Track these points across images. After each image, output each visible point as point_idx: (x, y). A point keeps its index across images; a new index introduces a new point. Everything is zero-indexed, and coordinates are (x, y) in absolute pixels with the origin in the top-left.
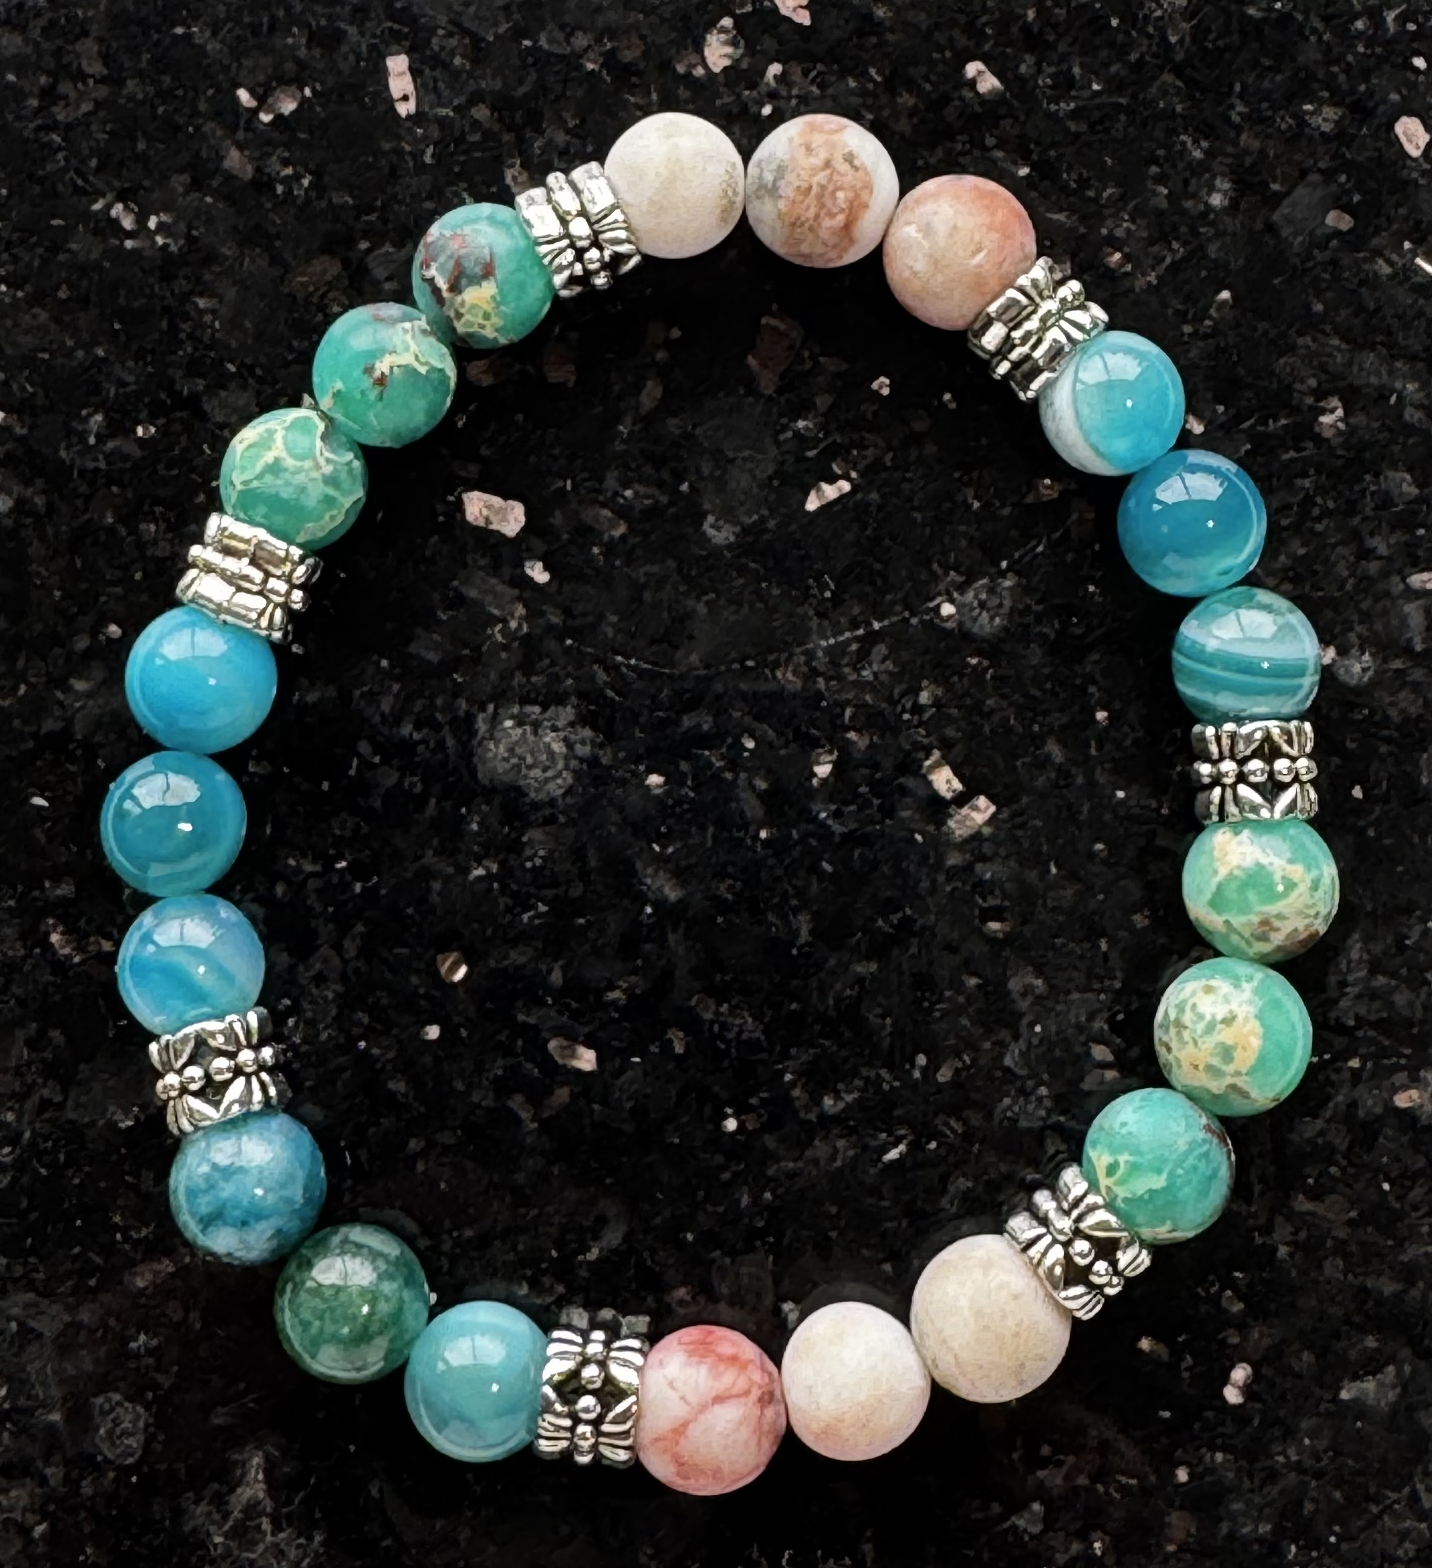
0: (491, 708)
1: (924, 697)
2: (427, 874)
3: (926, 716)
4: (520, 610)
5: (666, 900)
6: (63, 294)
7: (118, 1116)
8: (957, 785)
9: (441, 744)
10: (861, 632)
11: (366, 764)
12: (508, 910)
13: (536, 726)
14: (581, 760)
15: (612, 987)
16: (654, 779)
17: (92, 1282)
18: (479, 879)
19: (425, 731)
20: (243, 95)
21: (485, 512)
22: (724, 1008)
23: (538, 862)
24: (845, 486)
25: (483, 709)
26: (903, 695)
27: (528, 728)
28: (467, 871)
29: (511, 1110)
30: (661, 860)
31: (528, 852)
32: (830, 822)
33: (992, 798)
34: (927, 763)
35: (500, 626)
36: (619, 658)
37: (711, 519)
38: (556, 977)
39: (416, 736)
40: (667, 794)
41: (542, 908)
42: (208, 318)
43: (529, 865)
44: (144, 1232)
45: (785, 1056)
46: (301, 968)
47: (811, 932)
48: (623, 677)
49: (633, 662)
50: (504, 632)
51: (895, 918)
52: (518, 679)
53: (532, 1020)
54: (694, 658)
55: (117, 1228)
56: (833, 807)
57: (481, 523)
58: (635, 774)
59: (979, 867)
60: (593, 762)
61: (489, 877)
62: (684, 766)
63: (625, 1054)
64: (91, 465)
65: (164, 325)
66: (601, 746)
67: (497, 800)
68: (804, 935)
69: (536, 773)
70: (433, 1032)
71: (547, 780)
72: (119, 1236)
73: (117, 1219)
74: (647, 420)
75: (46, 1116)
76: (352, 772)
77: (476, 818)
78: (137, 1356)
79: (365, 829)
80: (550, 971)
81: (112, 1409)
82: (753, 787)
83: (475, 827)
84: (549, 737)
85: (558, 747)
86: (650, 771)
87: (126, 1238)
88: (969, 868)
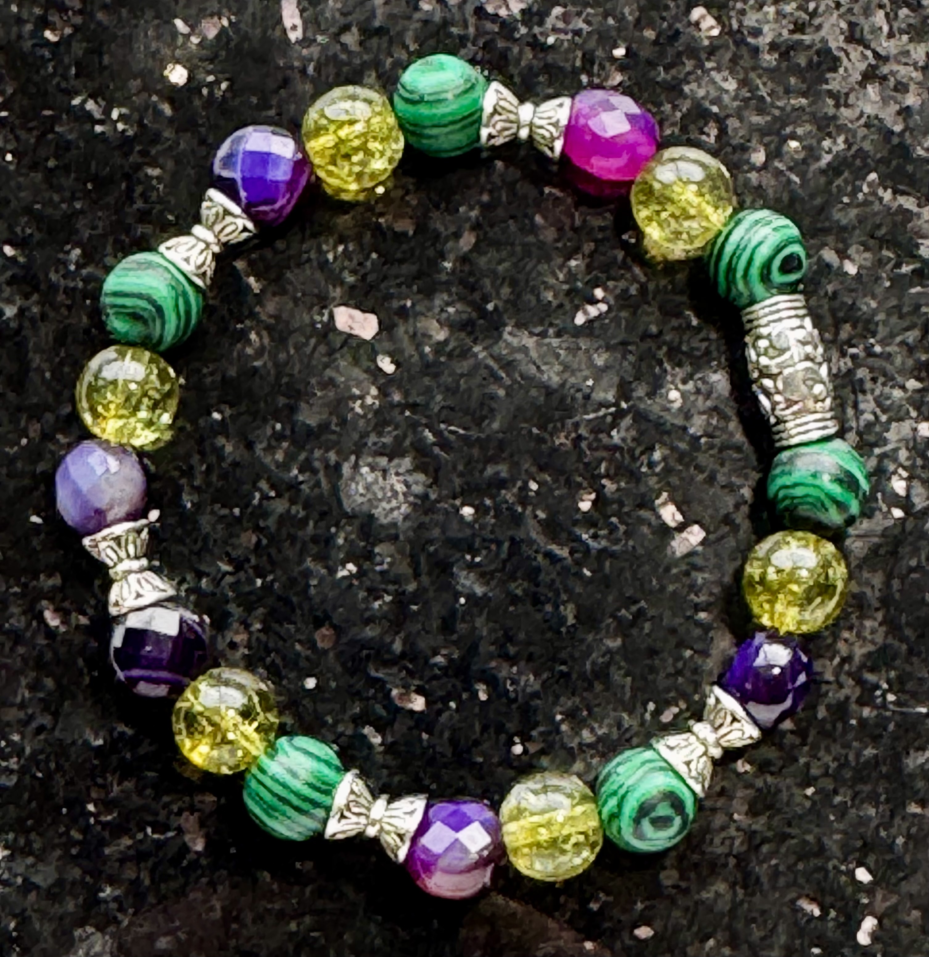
0: (353, 458)
1: (657, 455)
2: (307, 574)
3: (658, 469)
4: (374, 391)
5: (475, 594)
6: (51, 163)
7: (91, 739)
8: (679, 517)
9: (318, 484)
10: (613, 409)
11: (265, 497)
12: (365, 600)
13: (385, 472)
14: (416, 496)
15: (436, 653)
16: (467, 511)
17: (74, 851)
18: (344, 578)
19: (307, 474)
20: (179, 23)
21: (350, 322)
22: (515, 669)
23: (385, 566)
24: (604, 307)
25: (346, 459)
26: (642, 453)
27: (379, 474)
28: (336, 571)
29: (365, 737)
30: (471, 566)
31: (378, 559)
32: (590, 542)
33: (702, 526)
34: (658, 502)
35: (359, 402)
36: (443, 426)
37: (509, 329)
38: (397, 646)
39: (301, 478)
40: (475, 521)
41: (388, 598)
42: (154, 182)
43: (378, 568)
44: (109, 818)
45: (555, 703)
46: (219, 638)
47: (575, 617)
48: (446, 439)
49: (452, 428)
50: (362, 406)
51: (634, 608)
52: (372, 438)
53: (380, 675)
54: (496, 425)
55: (91, 814)
56: (592, 531)
57: (347, 330)
58: (453, 506)
59: (694, 574)
60: (425, 497)
61: (351, 576)
62: (488, 502)
63: (445, 700)
64: (72, 285)
65: (124, 186)
66: (430, 486)
67: (357, 522)
68: (571, 621)
69: (384, 504)
70: (311, 683)
71: (392, 510)
72: (92, 820)
73: (91, 807)
74: (464, 259)
75: (42, 737)
76: (256, 502)
77: (342, 535)
78: (105, 901)
79: (265, 542)
80: (393, 642)
81: (88, 937)
82: (536, 516)
83: (341, 541)
84: (393, 479)
85: (400, 488)
86: (463, 505)
87: (97, 822)
88: (687, 574)
